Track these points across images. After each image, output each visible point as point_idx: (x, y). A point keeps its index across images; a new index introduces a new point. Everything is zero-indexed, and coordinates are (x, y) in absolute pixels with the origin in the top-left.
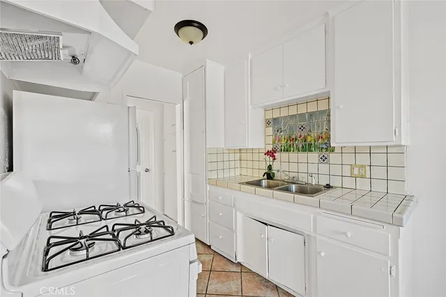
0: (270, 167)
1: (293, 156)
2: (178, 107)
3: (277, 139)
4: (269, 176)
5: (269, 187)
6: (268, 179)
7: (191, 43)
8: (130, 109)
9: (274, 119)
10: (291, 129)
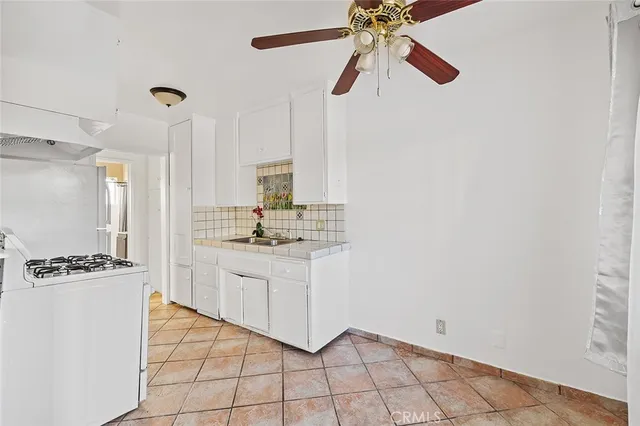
0: (259, 225)
1: (279, 213)
2: (163, 159)
3: (266, 198)
4: (259, 233)
5: (256, 243)
6: (257, 236)
7: (169, 105)
8: (100, 170)
9: (265, 177)
10: (277, 188)
